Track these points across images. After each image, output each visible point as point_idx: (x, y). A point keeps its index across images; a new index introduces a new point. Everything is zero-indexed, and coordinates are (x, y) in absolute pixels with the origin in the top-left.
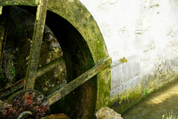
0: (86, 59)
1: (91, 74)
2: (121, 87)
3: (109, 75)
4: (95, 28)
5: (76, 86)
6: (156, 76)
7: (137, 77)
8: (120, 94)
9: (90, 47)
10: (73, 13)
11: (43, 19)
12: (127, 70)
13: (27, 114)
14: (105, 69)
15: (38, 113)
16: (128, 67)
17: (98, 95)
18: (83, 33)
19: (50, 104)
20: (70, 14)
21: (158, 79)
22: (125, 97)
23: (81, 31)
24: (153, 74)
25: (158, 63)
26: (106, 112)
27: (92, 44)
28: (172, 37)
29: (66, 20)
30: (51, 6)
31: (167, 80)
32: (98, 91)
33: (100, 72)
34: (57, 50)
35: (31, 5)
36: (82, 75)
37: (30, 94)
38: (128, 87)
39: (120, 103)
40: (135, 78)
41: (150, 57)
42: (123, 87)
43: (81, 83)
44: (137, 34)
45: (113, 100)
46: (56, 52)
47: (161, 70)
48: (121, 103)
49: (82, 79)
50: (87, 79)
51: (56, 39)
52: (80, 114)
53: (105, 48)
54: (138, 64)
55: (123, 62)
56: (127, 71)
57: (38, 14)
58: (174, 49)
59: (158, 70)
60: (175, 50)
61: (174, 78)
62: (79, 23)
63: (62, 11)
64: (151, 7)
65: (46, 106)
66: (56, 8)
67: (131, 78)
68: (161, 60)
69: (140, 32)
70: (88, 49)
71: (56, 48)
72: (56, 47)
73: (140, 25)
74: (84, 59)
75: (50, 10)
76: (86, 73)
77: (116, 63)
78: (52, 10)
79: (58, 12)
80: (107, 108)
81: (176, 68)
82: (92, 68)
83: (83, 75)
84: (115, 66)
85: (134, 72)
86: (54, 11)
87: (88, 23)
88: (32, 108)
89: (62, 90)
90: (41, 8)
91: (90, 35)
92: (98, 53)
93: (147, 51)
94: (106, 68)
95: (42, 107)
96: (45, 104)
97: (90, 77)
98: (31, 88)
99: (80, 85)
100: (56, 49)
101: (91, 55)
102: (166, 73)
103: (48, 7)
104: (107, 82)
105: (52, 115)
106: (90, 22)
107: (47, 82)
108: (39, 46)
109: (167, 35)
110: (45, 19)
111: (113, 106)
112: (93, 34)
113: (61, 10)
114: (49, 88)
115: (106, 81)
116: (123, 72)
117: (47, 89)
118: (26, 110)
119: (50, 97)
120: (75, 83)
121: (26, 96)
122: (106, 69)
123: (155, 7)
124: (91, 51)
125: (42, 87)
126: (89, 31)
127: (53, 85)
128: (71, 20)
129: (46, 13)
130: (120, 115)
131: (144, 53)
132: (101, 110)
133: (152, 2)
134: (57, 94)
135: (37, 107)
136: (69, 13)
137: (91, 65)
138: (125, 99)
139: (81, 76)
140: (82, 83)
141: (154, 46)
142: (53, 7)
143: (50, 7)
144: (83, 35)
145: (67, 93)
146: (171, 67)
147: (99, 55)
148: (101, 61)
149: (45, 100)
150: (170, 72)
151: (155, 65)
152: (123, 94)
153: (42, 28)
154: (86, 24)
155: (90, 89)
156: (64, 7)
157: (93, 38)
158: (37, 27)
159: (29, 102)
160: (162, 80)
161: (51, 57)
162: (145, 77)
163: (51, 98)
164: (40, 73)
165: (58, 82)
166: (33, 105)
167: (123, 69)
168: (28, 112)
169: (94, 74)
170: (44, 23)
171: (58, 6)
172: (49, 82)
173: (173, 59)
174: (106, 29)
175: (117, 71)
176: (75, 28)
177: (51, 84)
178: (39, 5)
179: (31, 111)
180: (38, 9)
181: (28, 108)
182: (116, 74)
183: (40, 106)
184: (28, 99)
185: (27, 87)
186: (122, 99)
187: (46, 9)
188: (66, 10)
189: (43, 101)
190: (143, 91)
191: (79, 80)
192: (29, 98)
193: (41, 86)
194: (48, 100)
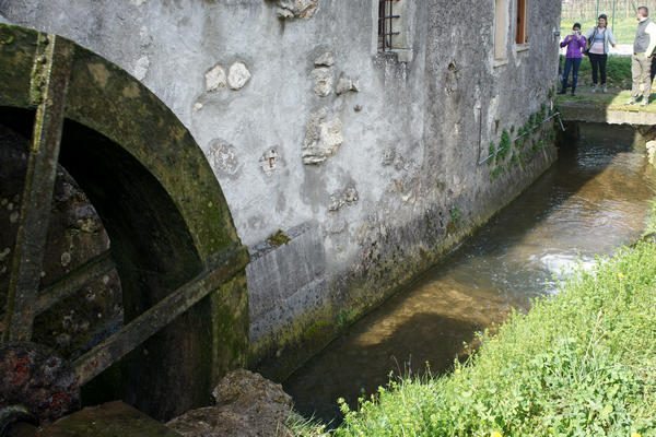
0: (176, 254)
1: (194, 294)
2: (277, 310)
3: (243, 295)
4: (198, 166)
5: (153, 327)
6: (366, 272)
7: (318, 281)
8: (275, 330)
9: (187, 219)
10: (137, 127)
11: (54, 144)
12: (290, 264)
13: (13, 414)
14: (231, 280)
15: (48, 410)
16: (292, 255)
17: (216, 352)
18: (168, 180)
19: (81, 381)
20: (129, 130)
21: (373, 281)
22: (290, 338)
23: (163, 174)
24: (358, 267)
25: (369, 239)
26: (242, 382)
27: (191, 210)
28: (397, 169)
29: (119, 146)
30: (75, 108)
31: (393, 280)
32: (216, 340)
33: (219, 288)
34: (87, 227)
35: (18, 104)
36: (167, 298)
37: (22, 355)
38: (295, 311)
39: (278, 353)
40: (313, 285)
41: (347, 225)
42: (283, 311)
43: (166, 319)
44: (308, 168)
45: (260, 349)
46: (85, 232)
47: (379, 256)
48: (282, 353)
49: (170, 309)
50: (183, 308)
51: (83, 196)
52: (167, 409)
53: (228, 221)
54: (319, 246)
55: (279, 243)
56: (291, 268)
57: (38, 128)
58: (405, 198)
59: (371, 257)
60: (407, 203)
61: (411, 273)
62: (155, 154)
63: (107, 122)
64: (338, 95)
65: (69, 388)
66: (91, 114)
67: (303, 285)
68: (376, 230)
69: (315, 160)
70: (183, 223)
71: (85, 219)
72: (86, 216)
73: (314, 143)
74: (170, 253)
75: (73, 119)
76: (179, 291)
77: (259, 248)
78: (78, 117)
79: (95, 126)
80: (243, 371)
81: (413, 248)
82: (197, 278)
83: (172, 296)
84: (257, 256)
85: (310, 267)
86: (84, 121)
87: (181, 153)
88: (28, 395)
89: (115, 343)
90: (46, 113)
91: (188, 187)
92: (211, 235)
93: (337, 209)
94: (234, 276)
95: (56, 394)
96: (65, 383)
97: (190, 302)
98: (23, 339)
99: (163, 325)
100: (86, 223)
101: (191, 241)
102: (391, 261)
103: (66, 109)
104: (237, 314)
105: (86, 408)
106: (186, 151)
107: (66, 318)
108: (43, 217)
109: (385, 165)
110: (58, 143)
111: (259, 364)
112: (196, 183)
113: (103, 118)
114: (73, 335)
115: (235, 311)
116: (280, 270)
117: (68, 337)
118: (11, 404)
119: (80, 364)
120: (150, 320)
121: (8, 361)
122: (235, 279)
123: (348, 95)
124: (191, 231)
125: (54, 333)
126: (184, 175)
127: (85, 325)
128: (132, 145)
129: (61, 124)
130: (280, 386)
131: (330, 214)
132: (226, 380)
133: (338, 83)
134: (100, 354)
135: (44, 391)
136: (125, 127)
137: (193, 270)
138: (291, 343)
139: (165, 301)
140: (169, 320)
141: (356, 195)
142: (81, 111)
143: (73, 109)
144: (167, 186)
145: (128, 349)
146: (402, 247)
147: (213, 241)
148: (218, 258)
149: (66, 370)
150: (401, 259)
151: (361, 244)
152: (284, 331)
153: (50, 167)
154: (173, 156)
155: (192, 336)
156: (111, 110)
157: (197, 193)
158: (37, 165)
159: (19, 379)
160: (383, 281)
161: (72, 246)
162: (340, 277)
163: (83, 366)
164: (45, 302)
165: (100, 315)
166: (32, 387)
167: (279, 263)
168: (16, 408)
169: (203, 293)
170: (56, 153)
171: (94, 106)
172: (73, 318)
173: (404, 225)
174: (225, 157)
175: (265, 270)
176: (143, 166)
177: (80, 323)
178: (40, 103)
179: (26, 405)
180: (39, 116)
181: (16, 397)
182: (261, 279)
183: (53, 388)
184: (15, 370)
185: (11, 336)
186: (282, 342)
187: (62, 116)
188: (118, 118)
189: (58, 374)
190: (338, 317)
191: (161, 312)
192: (17, 368)
193: (50, 332)
194: (74, 371)
